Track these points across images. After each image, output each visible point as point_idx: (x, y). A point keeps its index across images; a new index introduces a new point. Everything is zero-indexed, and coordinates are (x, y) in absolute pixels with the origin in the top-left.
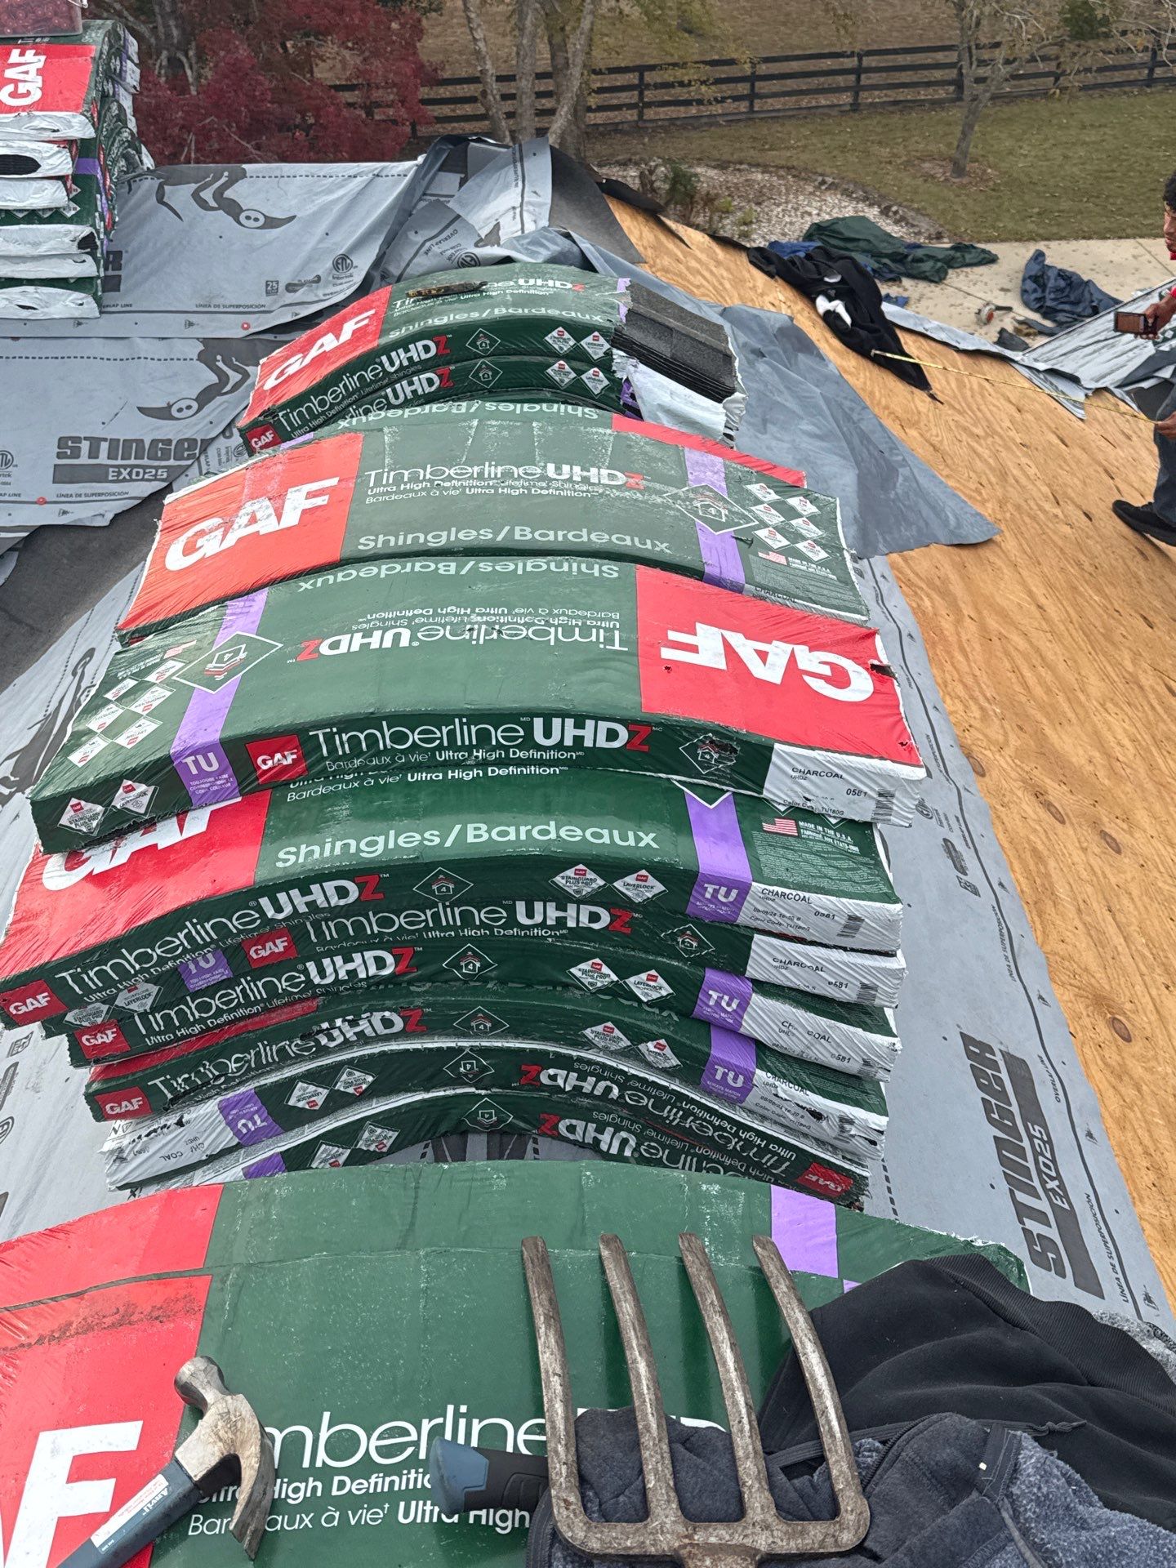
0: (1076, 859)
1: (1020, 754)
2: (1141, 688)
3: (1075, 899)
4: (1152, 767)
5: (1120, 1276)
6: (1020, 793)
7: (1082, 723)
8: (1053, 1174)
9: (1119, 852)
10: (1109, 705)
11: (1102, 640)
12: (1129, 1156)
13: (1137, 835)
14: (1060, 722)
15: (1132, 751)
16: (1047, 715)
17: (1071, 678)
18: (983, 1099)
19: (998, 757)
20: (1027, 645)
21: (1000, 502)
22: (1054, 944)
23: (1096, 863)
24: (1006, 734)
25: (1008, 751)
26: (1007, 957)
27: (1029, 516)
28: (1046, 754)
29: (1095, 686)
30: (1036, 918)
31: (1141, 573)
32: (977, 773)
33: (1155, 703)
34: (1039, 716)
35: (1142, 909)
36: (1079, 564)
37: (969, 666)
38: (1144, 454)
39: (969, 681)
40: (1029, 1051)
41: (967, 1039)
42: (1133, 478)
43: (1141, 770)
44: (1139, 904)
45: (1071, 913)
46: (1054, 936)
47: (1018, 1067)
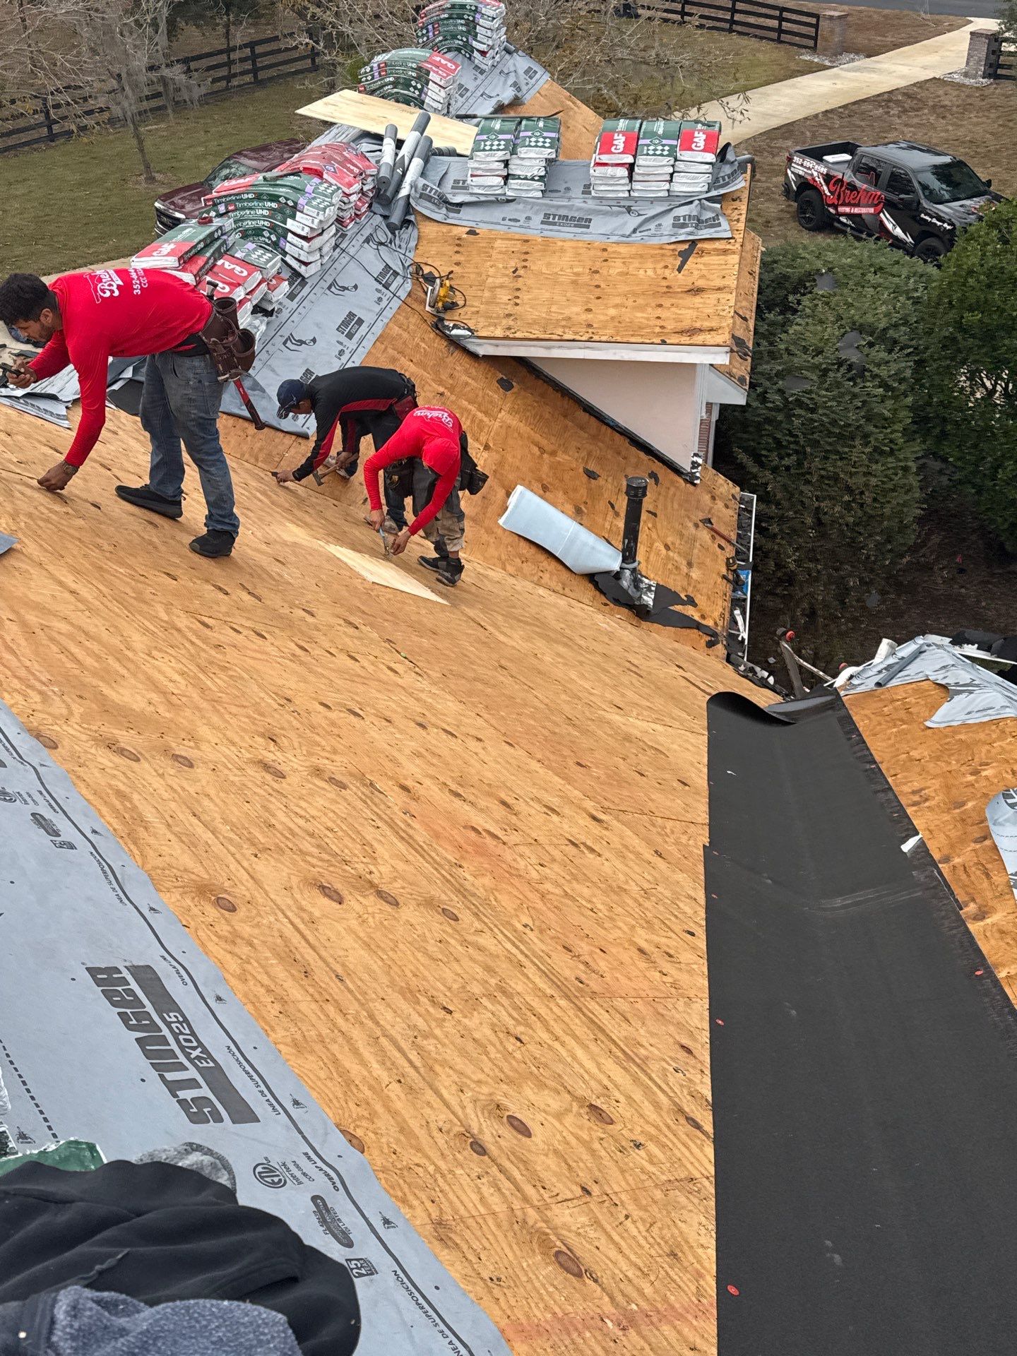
0: (156, 785)
1: (86, 718)
2: (179, 630)
3: (163, 817)
4: (203, 690)
5: (269, 1096)
6: (93, 751)
7: (134, 675)
8: (195, 1044)
9: (191, 766)
10: (155, 653)
11: (135, 603)
12: (254, 1000)
13: (203, 748)
14: (113, 679)
15: (183, 682)
16: (102, 679)
17: (115, 641)
18: (119, 1014)
19: (65, 727)
20: (71, 628)
21: (11, 515)
22: (154, 861)
23: (174, 783)
24: (68, 707)
25: (73, 720)
26: (114, 889)
27: (42, 520)
28: (108, 709)
29: (138, 641)
30: (132, 847)
31: (155, 540)
32: (50, 747)
33: (194, 639)
34: (95, 682)
35: (221, 804)
36: (99, 547)
37: (19, 660)
38: (132, 443)
39: (23, 673)
40: (151, 956)
41: (93, 971)
42: (127, 465)
43: (195, 695)
44: (218, 801)
45: (162, 829)
46: (151, 853)
47: (146, 975)
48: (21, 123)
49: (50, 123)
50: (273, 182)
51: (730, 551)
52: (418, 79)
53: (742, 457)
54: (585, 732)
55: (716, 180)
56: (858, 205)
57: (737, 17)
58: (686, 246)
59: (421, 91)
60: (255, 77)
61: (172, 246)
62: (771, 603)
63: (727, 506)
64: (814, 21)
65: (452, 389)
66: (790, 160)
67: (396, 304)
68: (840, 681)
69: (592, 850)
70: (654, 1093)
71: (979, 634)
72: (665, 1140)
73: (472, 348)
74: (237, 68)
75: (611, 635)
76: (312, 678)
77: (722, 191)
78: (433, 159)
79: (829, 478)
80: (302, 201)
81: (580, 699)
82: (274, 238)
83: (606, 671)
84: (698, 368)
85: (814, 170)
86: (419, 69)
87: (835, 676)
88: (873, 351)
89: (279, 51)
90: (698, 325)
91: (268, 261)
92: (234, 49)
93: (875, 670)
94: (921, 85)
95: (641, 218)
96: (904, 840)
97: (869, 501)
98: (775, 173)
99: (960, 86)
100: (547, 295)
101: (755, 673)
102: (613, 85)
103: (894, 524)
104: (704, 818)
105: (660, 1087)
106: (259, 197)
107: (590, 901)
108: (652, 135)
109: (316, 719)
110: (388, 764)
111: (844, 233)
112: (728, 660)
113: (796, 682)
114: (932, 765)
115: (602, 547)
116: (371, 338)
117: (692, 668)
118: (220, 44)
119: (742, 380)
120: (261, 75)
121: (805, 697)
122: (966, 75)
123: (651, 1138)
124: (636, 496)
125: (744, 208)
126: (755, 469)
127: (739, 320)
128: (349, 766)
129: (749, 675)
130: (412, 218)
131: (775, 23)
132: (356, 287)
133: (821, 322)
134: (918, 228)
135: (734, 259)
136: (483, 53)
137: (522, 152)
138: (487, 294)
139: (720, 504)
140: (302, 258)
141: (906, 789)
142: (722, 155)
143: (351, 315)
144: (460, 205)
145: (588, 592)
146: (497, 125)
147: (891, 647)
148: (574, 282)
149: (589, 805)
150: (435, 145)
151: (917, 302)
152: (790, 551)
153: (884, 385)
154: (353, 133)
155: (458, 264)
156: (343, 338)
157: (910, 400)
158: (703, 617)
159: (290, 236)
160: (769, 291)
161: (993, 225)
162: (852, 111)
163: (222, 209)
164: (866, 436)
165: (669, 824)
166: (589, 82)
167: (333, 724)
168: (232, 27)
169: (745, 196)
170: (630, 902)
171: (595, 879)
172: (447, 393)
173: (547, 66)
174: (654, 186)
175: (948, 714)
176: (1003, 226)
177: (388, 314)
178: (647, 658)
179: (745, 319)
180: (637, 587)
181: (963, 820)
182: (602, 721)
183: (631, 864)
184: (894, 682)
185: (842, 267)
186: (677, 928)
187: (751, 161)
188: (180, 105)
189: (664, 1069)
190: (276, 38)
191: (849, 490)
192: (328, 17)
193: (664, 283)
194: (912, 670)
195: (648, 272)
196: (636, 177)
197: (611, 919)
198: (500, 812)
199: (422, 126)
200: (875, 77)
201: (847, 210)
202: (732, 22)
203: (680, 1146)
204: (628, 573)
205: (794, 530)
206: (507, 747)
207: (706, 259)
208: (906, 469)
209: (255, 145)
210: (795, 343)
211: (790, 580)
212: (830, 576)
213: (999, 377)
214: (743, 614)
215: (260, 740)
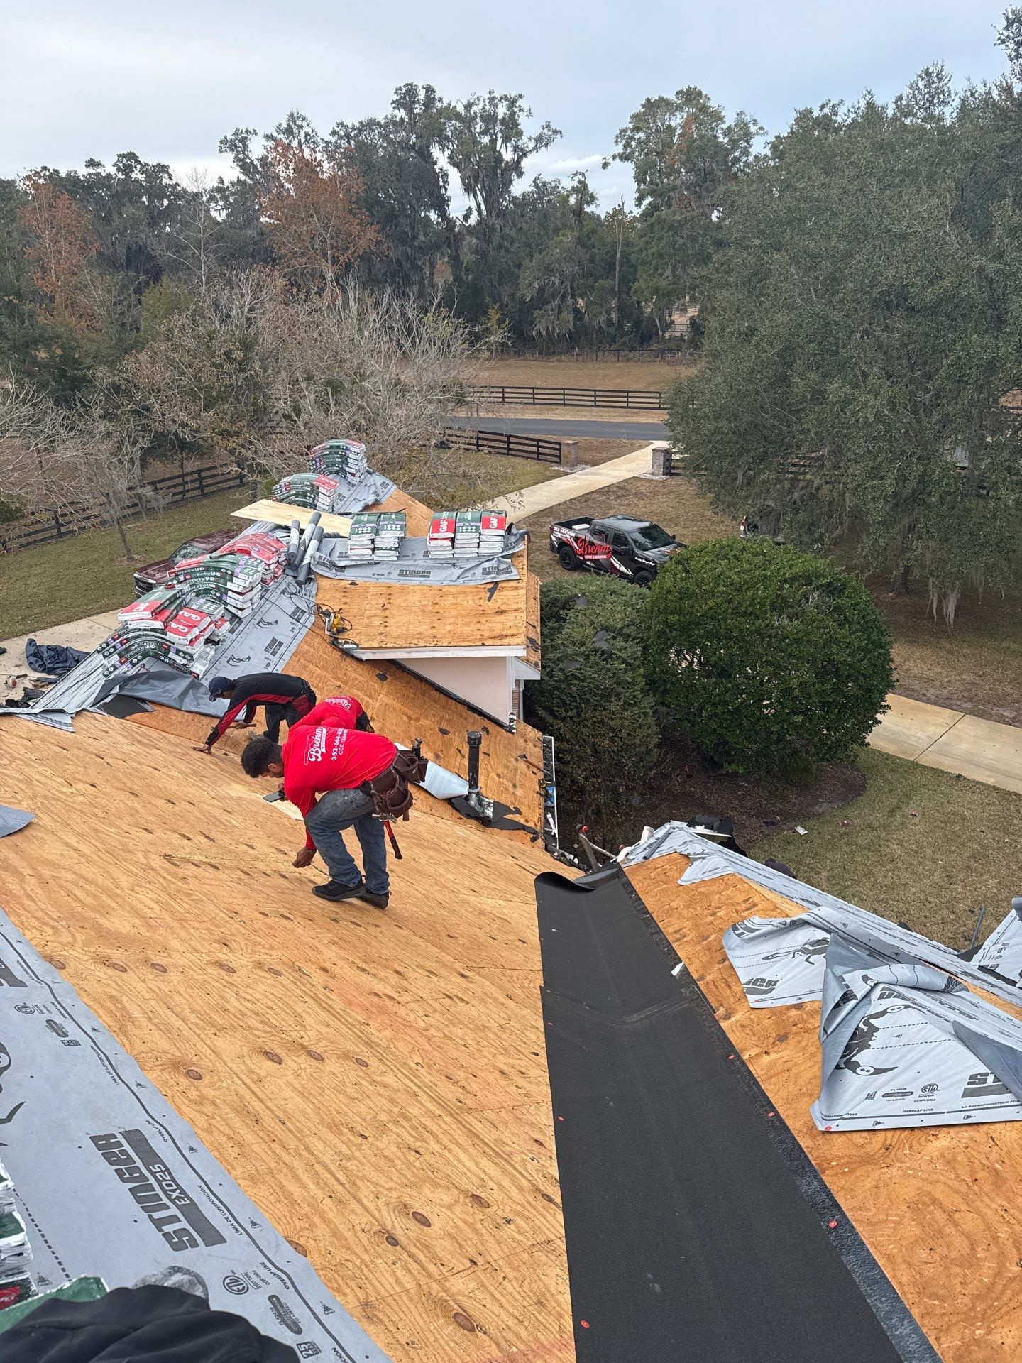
0: (139, 989)
1: (86, 943)
2: (154, 870)
3: (146, 1013)
4: (173, 912)
5: (233, 1222)
6: (92, 967)
7: (122, 907)
8: (175, 1187)
9: (165, 971)
10: (137, 889)
11: (122, 853)
12: (219, 1147)
13: (174, 956)
14: (105, 911)
15: (158, 908)
16: (100, 913)
17: (108, 883)
18: (116, 1170)
19: (71, 952)
20: (74, 876)
21: (31, 798)
22: (139, 1047)
23: (153, 985)
24: (73, 936)
25: (77, 945)
26: (109, 1073)
27: (53, 799)
28: (104, 935)
29: (125, 881)
30: (123, 1038)
31: (136, 805)
32: (60, 968)
33: (165, 875)
34: (93, 915)
35: (188, 998)
36: (96, 815)
37: (37, 905)
38: (120, 738)
39: (39, 914)
40: (138, 1121)
41: (94, 1139)
42: (115, 754)
43: (167, 917)
44: (186, 996)
45: (145, 1021)
46: (137, 1042)
47: (135, 1137)
48: (38, 527)
49: (59, 526)
50: (217, 559)
51: (540, 775)
52: (312, 491)
53: (541, 712)
54: (452, 911)
55: (507, 545)
56: (596, 554)
57: (511, 446)
58: (492, 585)
59: (314, 499)
60: (202, 491)
61: (147, 604)
62: (571, 807)
63: (535, 746)
64: (558, 447)
65: (346, 683)
66: (552, 529)
67: (304, 631)
68: (620, 858)
69: (462, 1000)
70: (518, 1179)
71: (705, 818)
72: (527, 1214)
73: (358, 655)
74: (189, 486)
75: (465, 839)
76: (254, 895)
77: (511, 552)
78: (324, 540)
79: (598, 722)
80: (237, 571)
81: (447, 887)
82: (218, 595)
83: (463, 865)
84: (507, 660)
85: (568, 534)
86: (312, 485)
87: (617, 854)
88: (616, 642)
89: (218, 475)
90: (504, 633)
91: (215, 610)
92: (187, 475)
93: (642, 848)
94: (626, 481)
95: (462, 570)
96: (673, 968)
97: (625, 736)
98: (542, 537)
99: (650, 481)
100: (406, 619)
101: (565, 857)
102: (437, 489)
103: (643, 748)
104: (539, 966)
105: (522, 1174)
106: (207, 569)
107: (463, 1039)
108: (465, 520)
109: (257, 926)
110: (311, 953)
111: (589, 571)
112: (546, 849)
113: (593, 860)
114: (685, 911)
115: (455, 779)
116: (289, 654)
117: (523, 857)
118: (178, 472)
119: (536, 664)
120: (206, 490)
121: (599, 870)
122: (653, 474)
123: (518, 1214)
124: (474, 744)
125: (525, 561)
126: (551, 720)
127: (530, 628)
128: (283, 957)
129: (561, 859)
130: (313, 577)
131: (534, 449)
132: (276, 622)
133: (582, 626)
134: (635, 566)
135: (523, 592)
136: (353, 474)
137: (382, 533)
138: (366, 621)
139: (531, 745)
140: (239, 606)
141: (671, 930)
142: (509, 530)
143: (274, 640)
144: (345, 567)
145: (448, 811)
146: (365, 518)
147: (651, 832)
148: (423, 611)
149: (458, 966)
150: (325, 532)
151: (638, 611)
152: (579, 772)
153: (624, 662)
154: (270, 526)
155: (345, 603)
156: (269, 655)
157: (642, 671)
158: (527, 821)
159: (230, 593)
160: (547, 609)
161: (679, 562)
162: (586, 498)
163: (181, 578)
164: (618, 695)
165: (515, 973)
166: (423, 489)
167: (270, 927)
168: (185, 462)
169: (525, 554)
170: (491, 1035)
171: (466, 1022)
172: (343, 686)
173: (394, 480)
174: (468, 551)
175: (691, 875)
176: (685, 563)
177: (300, 637)
178: (491, 853)
179: (534, 627)
180: (481, 805)
181: (709, 949)
182: (463, 902)
183: (490, 1007)
184: (655, 856)
185: (591, 592)
186: (526, 1052)
187: (527, 533)
188: (151, 511)
189: (524, 1160)
190: (215, 467)
191: (613, 730)
192: (249, 454)
193: (481, 608)
194: (665, 845)
195: (469, 602)
196: (456, 546)
197: (479, 1050)
198: (394, 979)
199: (316, 520)
200: (599, 478)
201: (590, 557)
202: (508, 449)
203: (539, 1217)
204: (474, 795)
205: (580, 758)
206: (398, 929)
207: (505, 592)
208: (645, 714)
209: (203, 534)
210: (567, 640)
211: (581, 791)
212: (607, 786)
213: (694, 654)
214: (553, 816)
215: (216, 946)
